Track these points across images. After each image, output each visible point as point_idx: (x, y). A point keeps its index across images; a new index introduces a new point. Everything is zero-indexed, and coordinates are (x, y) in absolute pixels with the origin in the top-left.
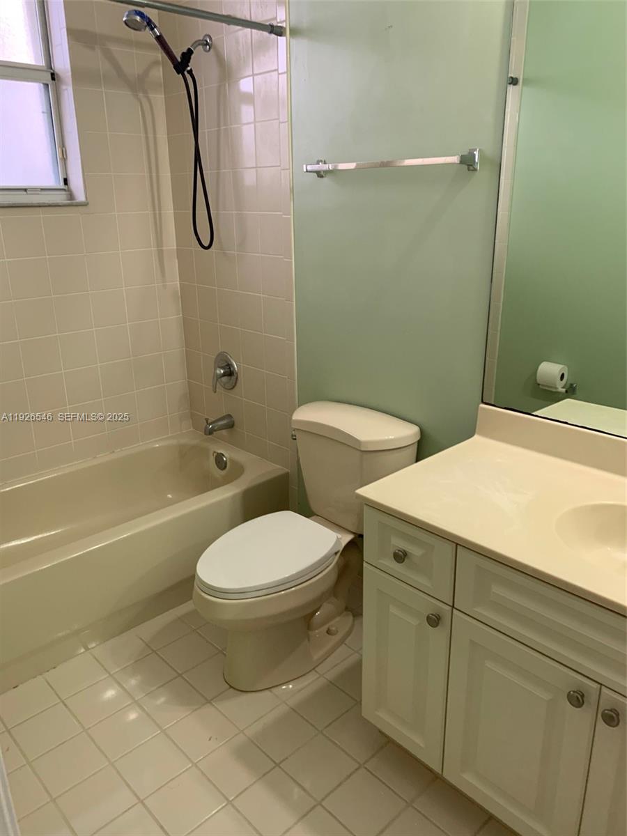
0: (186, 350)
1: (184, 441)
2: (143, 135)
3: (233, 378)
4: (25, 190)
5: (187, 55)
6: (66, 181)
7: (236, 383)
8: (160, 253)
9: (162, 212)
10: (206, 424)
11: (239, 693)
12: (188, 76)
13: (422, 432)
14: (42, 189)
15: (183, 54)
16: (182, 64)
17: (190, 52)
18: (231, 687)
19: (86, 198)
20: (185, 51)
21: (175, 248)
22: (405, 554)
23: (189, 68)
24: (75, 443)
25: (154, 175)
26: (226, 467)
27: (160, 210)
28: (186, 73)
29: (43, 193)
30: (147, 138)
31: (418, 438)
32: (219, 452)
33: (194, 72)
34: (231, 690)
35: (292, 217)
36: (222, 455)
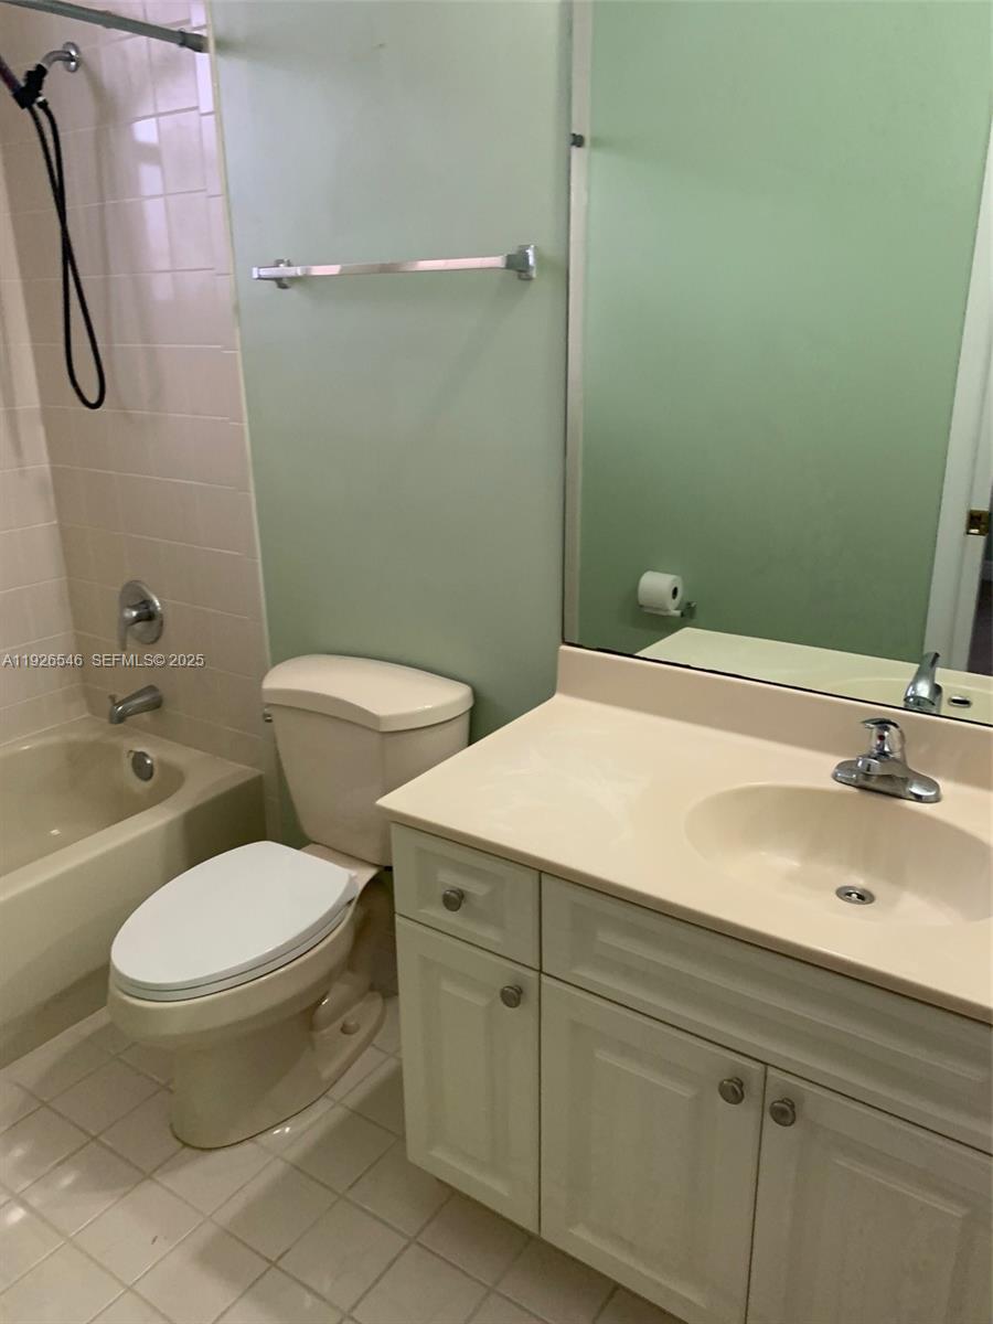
0: (69, 582)
1: (74, 736)
3: (155, 623)
5: (37, 76)
7: (161, 631)
10: (111, 704)
11: (200, 1152)
12: (40, 112)
13: (476, 695)
15: (29, 74)
16: (27, 92)
17: (41, 71)
18: (186, 1145)
20: (32, 69)
21: (39, 406)
22: (461, 895)
23: (40, 99)
26: (152, 774)
28: (35, 106)
31: (470, 705)
32: (139, 750)
33: (50, 106)
34: (186, 1149)
35: (239, 353)
36: (144, 755)
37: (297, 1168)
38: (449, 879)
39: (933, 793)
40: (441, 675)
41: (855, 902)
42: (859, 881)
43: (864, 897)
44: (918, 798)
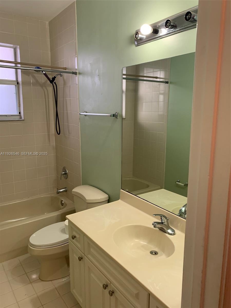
0: (57, 165)
1: (53, 195)
2: (44, 100)
3: (67, 175)
4: (6, 116)
5: (54, 78)
6: (20, 113)
7: (67, 177)
8: (49, 135)
9: (50, 122)
10: (57, 190)
11: (41, 281)
12: (54, 84)
14: (11, 115)
15: (53, 78)
16: (52, 81)
17: (55, 77)
18: (40, 279)
19: (24, 118)
20: (53, 77)
21: (54, 133)
22: (75, 237)
23: (54, 82)
24: (16, 194)
25: (48, 111)
26: (63, 205)
27: (49, 121)
28: (53, 83)
29: (12, 116)
30: (46, 100)
31: (108, 199)
32: (62, 200)
33: (56, 83)
34: (40, 280)
35: (80, 127)
36: (63, 201)
37: (56, 288)
38: (75, 234)
39: (173, 233)
40: (106, 193)
41: (154, 255)
42: (156, 250)
43: (156, 253)
44: (169, 234)
